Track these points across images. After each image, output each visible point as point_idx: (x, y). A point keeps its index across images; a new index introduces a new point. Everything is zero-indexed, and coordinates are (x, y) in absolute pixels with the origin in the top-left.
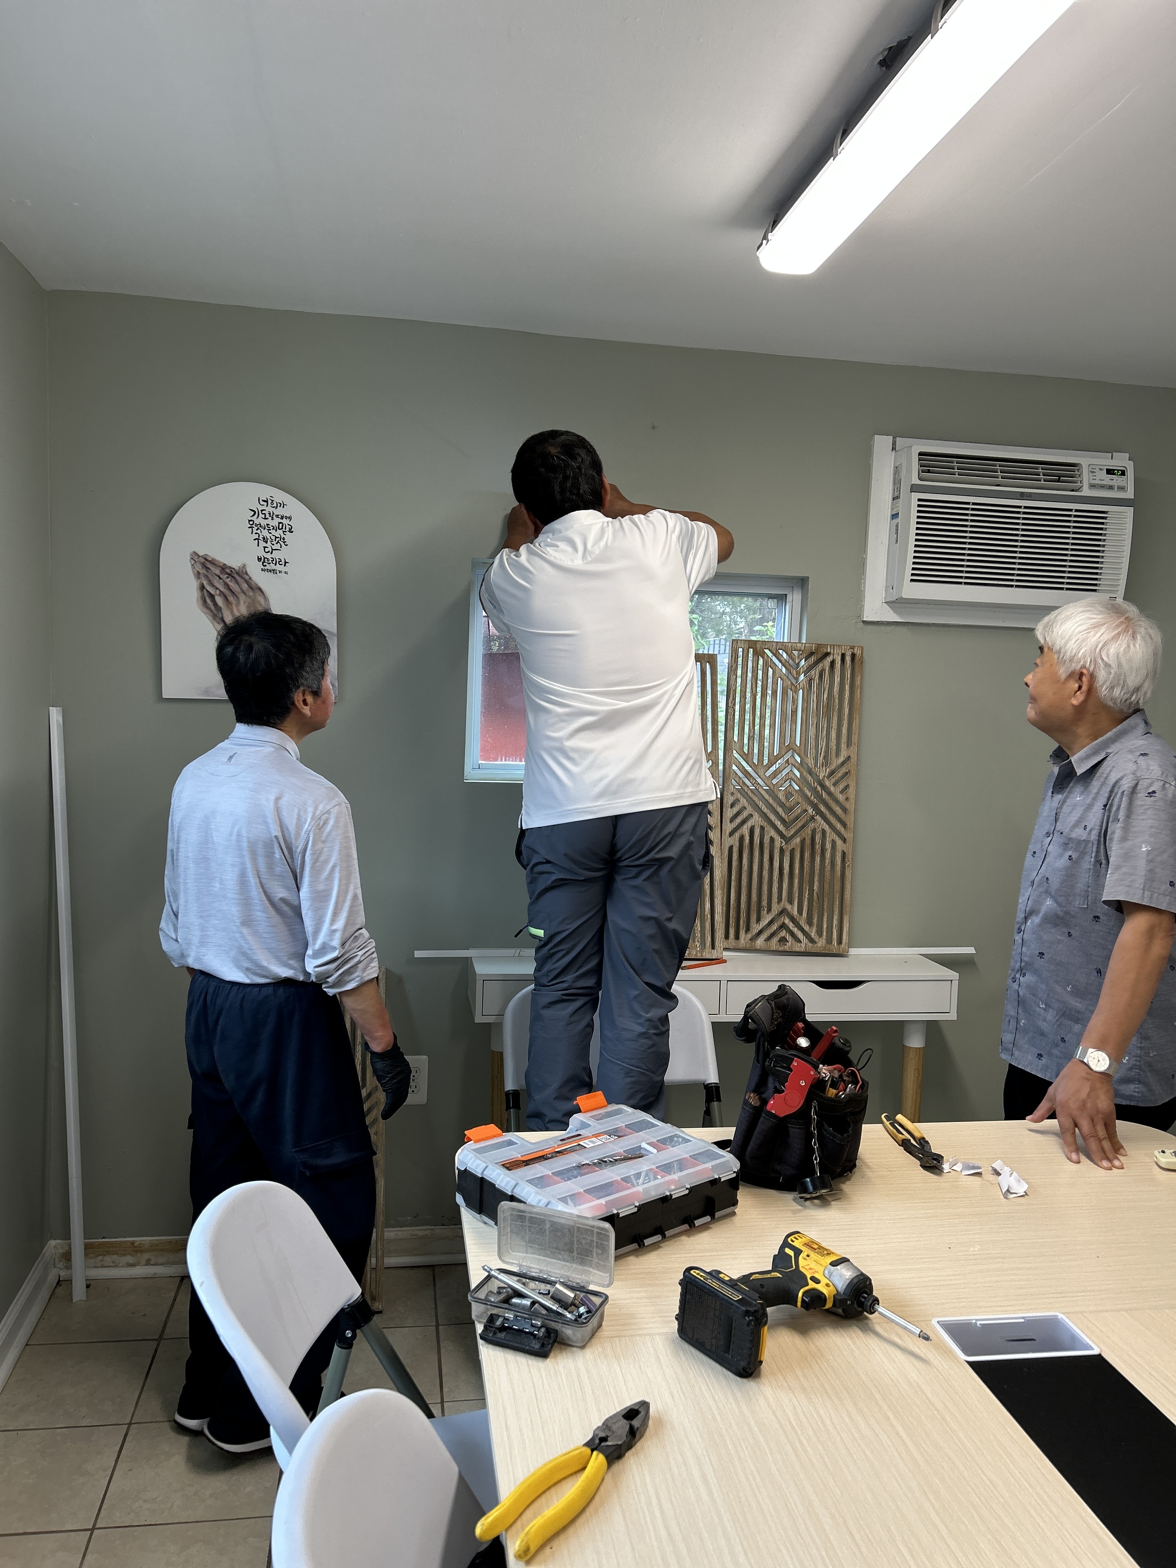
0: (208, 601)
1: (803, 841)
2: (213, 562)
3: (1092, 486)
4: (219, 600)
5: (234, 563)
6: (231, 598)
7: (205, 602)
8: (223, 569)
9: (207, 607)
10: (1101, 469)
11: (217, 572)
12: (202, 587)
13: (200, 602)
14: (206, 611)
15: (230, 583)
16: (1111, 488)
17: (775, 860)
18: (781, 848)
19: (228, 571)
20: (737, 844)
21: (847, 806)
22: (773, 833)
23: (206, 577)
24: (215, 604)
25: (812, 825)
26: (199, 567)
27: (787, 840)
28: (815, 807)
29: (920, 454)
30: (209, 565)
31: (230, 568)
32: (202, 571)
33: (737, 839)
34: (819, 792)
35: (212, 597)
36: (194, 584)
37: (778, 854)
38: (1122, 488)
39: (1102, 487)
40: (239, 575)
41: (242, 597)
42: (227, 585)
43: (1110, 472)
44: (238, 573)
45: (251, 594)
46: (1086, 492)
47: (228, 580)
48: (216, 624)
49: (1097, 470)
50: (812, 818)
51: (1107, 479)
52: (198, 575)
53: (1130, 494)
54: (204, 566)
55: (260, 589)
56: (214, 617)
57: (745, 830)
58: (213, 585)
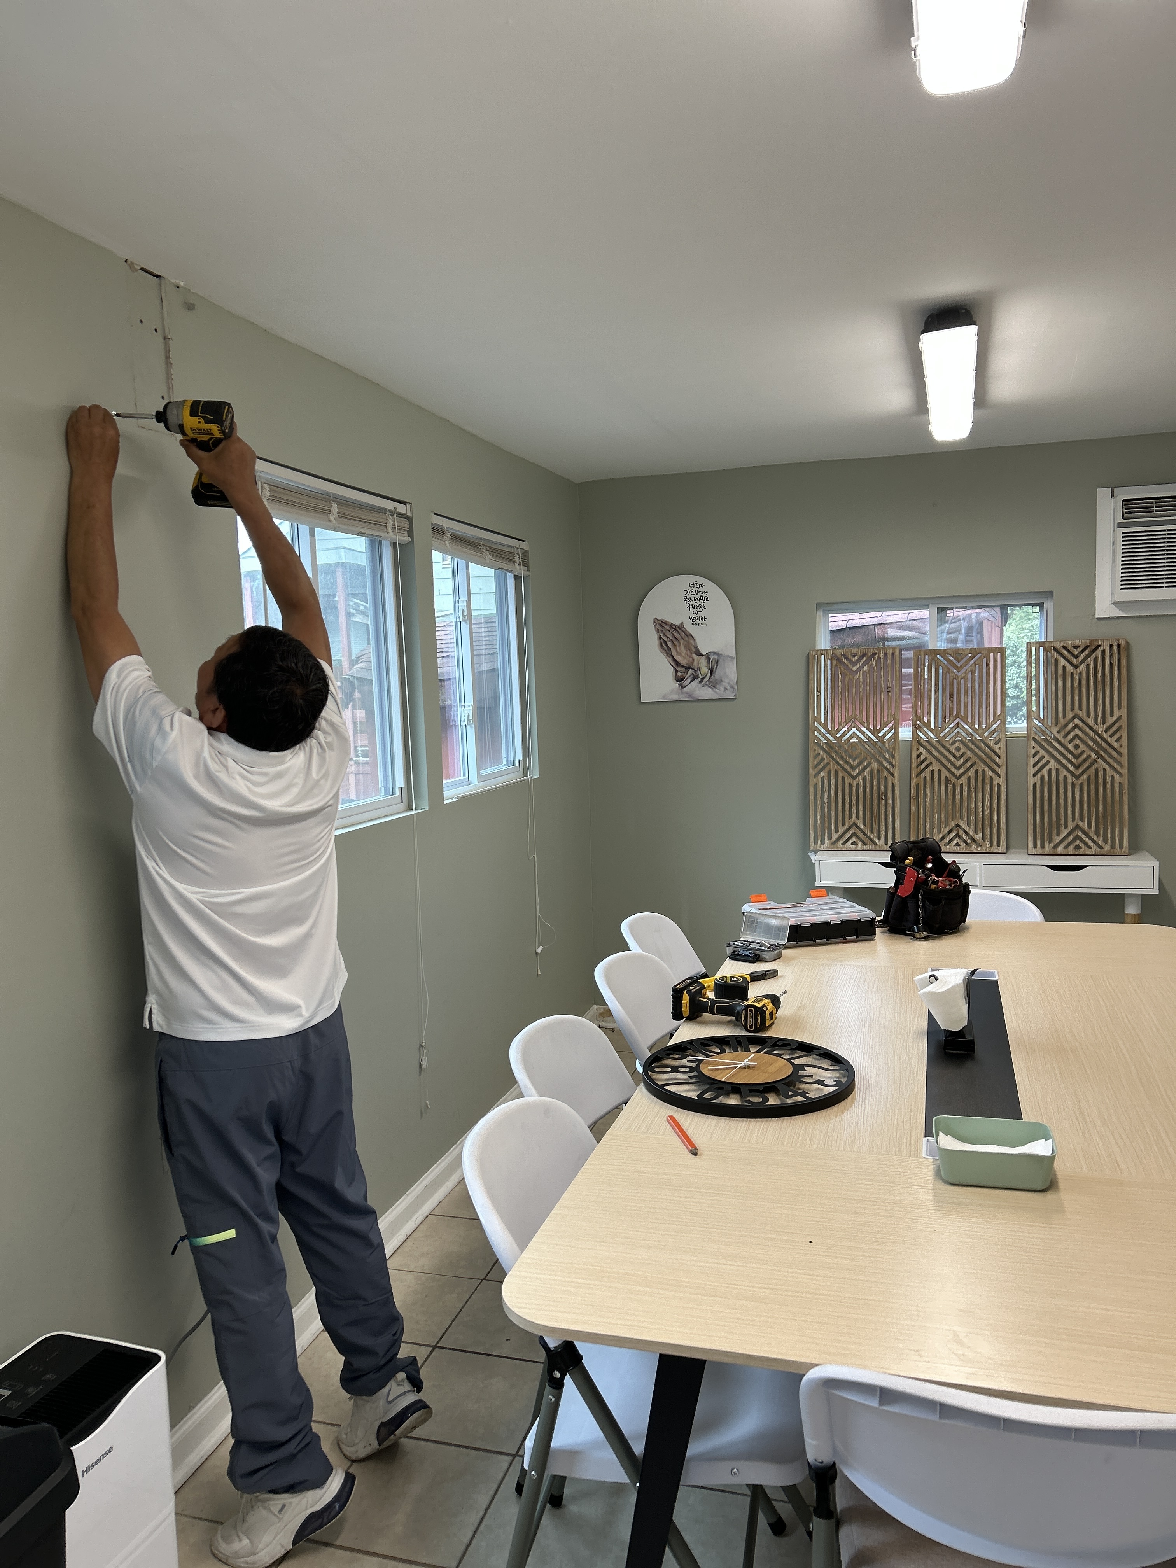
0: (664, 645)
1: (1089, 778)
2: (666, 623)
4: (669, 644)
5: (677, 622)
6: (676, 643)
7: (662, 646)
8: (671, 626)
9: (664, 649)
11: (668, 628)
12: (660, 638)
13: (659, 646)
14: (662, 650)
15: (675, 634)
17: (1068, 791)
18: (1073, 783)
19: (674, 627)
20: (1039, 782)
21: (1121, 750)
22: (1065, 773)
23: (662, 631)
24: (667, 646)
25: (1095, 766)
26: (658, 627)
27: (1077, 777)
28: (1097, 753)
29: (1123, 499)
30: (663, 625)
31: (675, 625)
32: (660, 629)
33: (1039, 778)
34: (1098, 742)
35: (666, 642)
36: (656, 636)
37: (1071, 787)
40: (680, 628)
41: (682, 641)
42: (673, 635)
44: (679, 628)
45: (687, 639)
47: (674, 632)
48: (668, 658)
50: (1095, 761)
52: (658, 631)
54: (661, 625)
55: (691, 636)
56: (667, 654)
57: (1045, 771)
58: (666, 636)
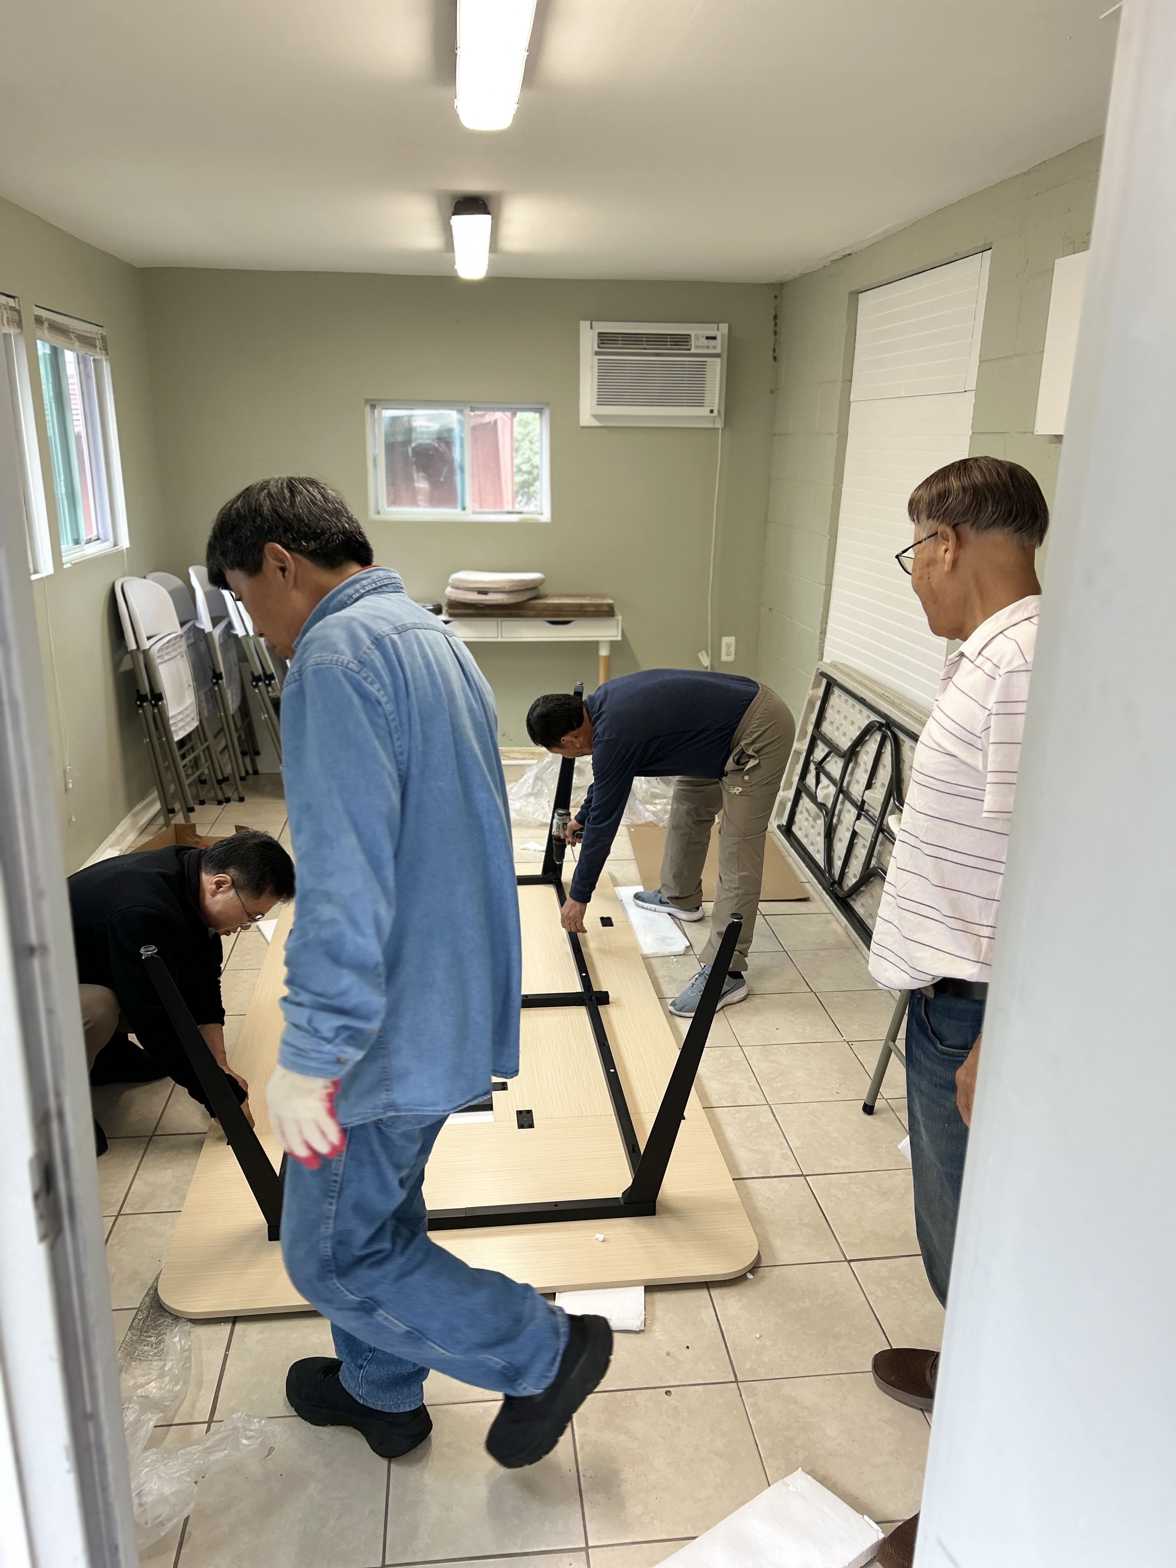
3: (697, 347)
10: (702, 337)
16: (708, 347)
29: (599, 333)
38: (714, 347)
39: (703, 347)
43: (707, 338)
46: (693, 351)
49: (700, 338)
51: (706, 343)
53: (718, 351)
